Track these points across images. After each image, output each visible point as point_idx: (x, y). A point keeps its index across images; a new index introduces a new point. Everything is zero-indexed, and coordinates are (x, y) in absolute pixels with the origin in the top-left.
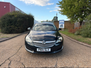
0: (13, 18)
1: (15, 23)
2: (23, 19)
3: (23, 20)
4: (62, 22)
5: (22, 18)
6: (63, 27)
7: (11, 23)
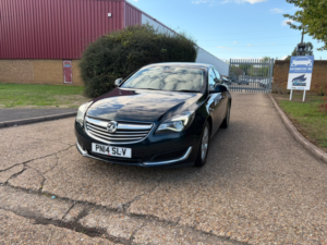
0: (116, 50)
1: (121, 66)
2: (146, 52)
3: (146, 55)
4: (304, 66)
5: (144, 48)
6: (307, 88)
7: (109, 64)
